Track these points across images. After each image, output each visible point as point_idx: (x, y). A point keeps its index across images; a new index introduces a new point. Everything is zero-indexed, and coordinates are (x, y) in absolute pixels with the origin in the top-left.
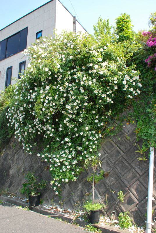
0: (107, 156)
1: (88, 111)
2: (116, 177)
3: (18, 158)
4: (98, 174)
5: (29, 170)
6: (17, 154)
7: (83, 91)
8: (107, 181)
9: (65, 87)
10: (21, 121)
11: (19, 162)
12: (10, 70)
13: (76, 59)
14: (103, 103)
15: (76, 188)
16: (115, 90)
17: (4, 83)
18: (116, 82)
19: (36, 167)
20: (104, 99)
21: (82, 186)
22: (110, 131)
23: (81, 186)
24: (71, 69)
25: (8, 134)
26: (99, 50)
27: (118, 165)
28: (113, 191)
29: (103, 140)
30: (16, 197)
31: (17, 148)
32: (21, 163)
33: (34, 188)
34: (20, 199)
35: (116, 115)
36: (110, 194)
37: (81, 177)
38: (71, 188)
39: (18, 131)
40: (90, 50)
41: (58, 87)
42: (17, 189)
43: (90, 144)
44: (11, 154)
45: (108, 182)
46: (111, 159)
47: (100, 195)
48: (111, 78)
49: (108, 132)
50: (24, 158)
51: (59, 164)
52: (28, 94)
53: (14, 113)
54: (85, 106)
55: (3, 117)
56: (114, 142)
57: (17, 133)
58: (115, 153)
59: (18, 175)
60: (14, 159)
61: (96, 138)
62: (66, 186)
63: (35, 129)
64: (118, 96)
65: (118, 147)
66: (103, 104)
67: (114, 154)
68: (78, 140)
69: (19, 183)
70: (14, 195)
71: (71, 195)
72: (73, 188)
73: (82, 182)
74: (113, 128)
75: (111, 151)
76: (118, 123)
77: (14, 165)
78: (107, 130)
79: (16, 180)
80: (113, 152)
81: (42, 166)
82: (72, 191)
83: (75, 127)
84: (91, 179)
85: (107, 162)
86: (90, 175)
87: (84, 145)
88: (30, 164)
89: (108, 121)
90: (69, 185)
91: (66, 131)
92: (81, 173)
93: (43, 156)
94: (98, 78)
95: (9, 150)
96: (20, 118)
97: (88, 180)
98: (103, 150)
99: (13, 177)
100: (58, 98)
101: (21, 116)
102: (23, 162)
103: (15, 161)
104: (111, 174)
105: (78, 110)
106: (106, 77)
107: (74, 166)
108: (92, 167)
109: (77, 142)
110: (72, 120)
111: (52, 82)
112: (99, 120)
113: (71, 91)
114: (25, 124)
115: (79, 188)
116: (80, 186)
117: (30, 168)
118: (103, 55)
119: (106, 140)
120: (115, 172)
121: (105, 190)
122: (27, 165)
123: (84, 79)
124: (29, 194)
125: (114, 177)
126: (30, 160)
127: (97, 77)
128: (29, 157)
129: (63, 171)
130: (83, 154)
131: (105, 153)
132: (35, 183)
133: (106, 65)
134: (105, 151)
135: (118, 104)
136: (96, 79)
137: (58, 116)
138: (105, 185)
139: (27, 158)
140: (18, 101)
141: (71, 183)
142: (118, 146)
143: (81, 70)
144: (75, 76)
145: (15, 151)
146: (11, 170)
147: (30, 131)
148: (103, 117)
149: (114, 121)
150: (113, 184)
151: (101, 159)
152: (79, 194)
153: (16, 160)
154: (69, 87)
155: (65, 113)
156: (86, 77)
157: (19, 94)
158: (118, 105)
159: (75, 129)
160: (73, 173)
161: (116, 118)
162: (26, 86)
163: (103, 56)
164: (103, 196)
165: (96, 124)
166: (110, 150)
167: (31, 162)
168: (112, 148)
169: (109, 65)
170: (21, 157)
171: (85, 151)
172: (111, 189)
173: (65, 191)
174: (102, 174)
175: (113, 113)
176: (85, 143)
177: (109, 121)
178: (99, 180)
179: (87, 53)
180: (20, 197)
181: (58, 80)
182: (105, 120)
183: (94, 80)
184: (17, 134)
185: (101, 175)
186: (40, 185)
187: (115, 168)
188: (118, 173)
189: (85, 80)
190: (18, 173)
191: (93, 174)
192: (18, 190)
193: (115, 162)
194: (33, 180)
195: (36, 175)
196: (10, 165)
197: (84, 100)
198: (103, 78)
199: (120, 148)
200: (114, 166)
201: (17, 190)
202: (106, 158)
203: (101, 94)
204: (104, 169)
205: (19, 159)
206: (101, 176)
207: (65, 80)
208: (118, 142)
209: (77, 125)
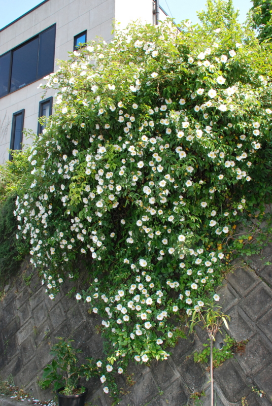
0: (239, 302)
1: (193, 199)
2: (263, 354)
3: (38, 305)
4: (218, 345)
5: (59, 334)
6: (35, 298)
7: (182, 154)
8: (243, 364)
9: (140, 147)
10: (44, 225)
11: (38, 315)
12: (19, 117)
13: (166, 81)
14: (228, 181)
15: (168, 377)
16: (253, 152)
17: (9, 145)
18: (257, 133)
19: (76, 327)
20: (229, 171)
21: (183, 375)
22: (244, 244)
23: (180, 373)
24: (155, 107)
25: (16, 254)
26: (217, 59)
27: (267, 325)
28: (259, 389)
29: (228, 265)
30: (29, 397)
31: (35, 283)
32: (42, 317)
33: (71, 376)
34: (38, 403)
35: (256, 209)
36: (253, 398)
37: (179, 351)
38: (156, 378)
39: (37, 248)
40: (196, 60)
41: (124, 146)
42: (32, 379)
43: (197, 275)
44: (20, 297)
45: (245, 365)
46: (248, 309)
47: (228, 399)
48: (245, 124)
49: (240, 246)
50: (49, 306)
51: (126, 319)
52: (59, 165)
53: (29, 207)
54: (188, 189)
55: (4, 217)
56: (254, 269)
57: (36, 251)
58: (258, 296)
59: (36, 344)
60: (28, 307)
61: (210, 261)
62: (144, 372)
63: (73, 240)
64: (262, 167)
65: (265, 282)
66: (226, 184)
67: (255, 298)
68: (168, 265)
69: (38, 364)
70: (25, 392)
71: (156, 394)
72: (160, 377)
73: (181, 363)
74: (250, 238)
75: (247, 291)
76: (261, 227)
77: (27, 322)
78: (237, 242)
79: (32, 357)
80: (252, 293)
81: (89, 323)
82: (158, 384)
83: (164, 236)
84: (202, 356)
85: (240, 317)
86: (201, 348)
87: (184, 277)
88: (62, 320)
89: (237, 223)
90: (152, 371)
91: (141, 245)
92: (178, 342)
93: (88, 299)
94: (215, 123)
95: (17, 289)
96: (41, 219)
97: (195, 360)
98: (228, 288)
99: (24, 348)
100: (127, 173)
101: (43, 214)
102: (47, 315)
103: (30, 313)
104: (251, 347)
105: (171, 199)
106: (234, 121)
107: (161, 324)
108: (205, 328)
109: (168, 270)
110: (155, 222)
111: (111, 136)
112: (218, 220)
113: (155, 154)
114: (52, 230)
115: (176, 378)
116: (177, 375)
117: (62, 328)
118: (227, 70)
119: (235, 266)
120: (260, 341)
121: (238, 386)
122: (57, 322)
123: (185, 125)
124: (59, 391)
125: (258, 353)
126: (62, 309)
127: (213, 122)
128: (60, 304)
129: (137, 337)
130: (181, 297)
131: (233, 294)
132: (74, 366)
133: (235, 94)
134: (234, 291)
135: (261, 184)
136: (212, 127)
137: (124, 213)
138: (236, 372)
139: (56, 307)
140: (37, 180)
141: (155, 364)
142: (264, 280)
143: (177, 108)
144: (164, 122)
145: (30, 291)
146: (21, 332)
147: (62, 247)
148: (226, 214)
149: (253, 223)
150: (258, 373)
151: (226, 310)
152: (175, 392)
153: (33, 310)
154: (150, 145)
155: (141, 205)
156: (190, 121)
157: (38, 165)
158: (262, 187)
159: (163, 241)
160: (160, 342)
161: (256, 216)
162: (54, 146)
163: (228, 72)
164: (234, 402)
165: (212, 230)
166: (245, 289)
167: (66, 315)
168: (250, 284)
169: (243, 94)
170: (43, 303)
171: (187, 291)
172: (254, 384)
173: (141, 384)
174: (229, 346)
175: (251, 204)
176: (186, 272)
177: (241, 223)
178: (222, 359)
179: (191, 66)
180: (37, 399)
181: (126, 130)
182: (231, 220)
183: (208, 129)
184: (36, 253)
185: (227, 348)
186: (85, 370)
187: (260, 332)
188: (267, 345)
189: (188, 129)
190: (35, 340)
191: (206, 345)
192: (35, 380)
193: (260, 317)
194: (69, 357)
195: (76, 345)
196: (18, 322)
197: (186, 174)
198: (227, 124)
199: (268, 284)
200: (258, 327)
201: (33, 381)
202: (236, 307)
203: (223, 161)
204: (233, 334)
205: (38, 307)
206: (228, 350)
207: (141, 129)
208: (263, 270)
209: (169, 231)
